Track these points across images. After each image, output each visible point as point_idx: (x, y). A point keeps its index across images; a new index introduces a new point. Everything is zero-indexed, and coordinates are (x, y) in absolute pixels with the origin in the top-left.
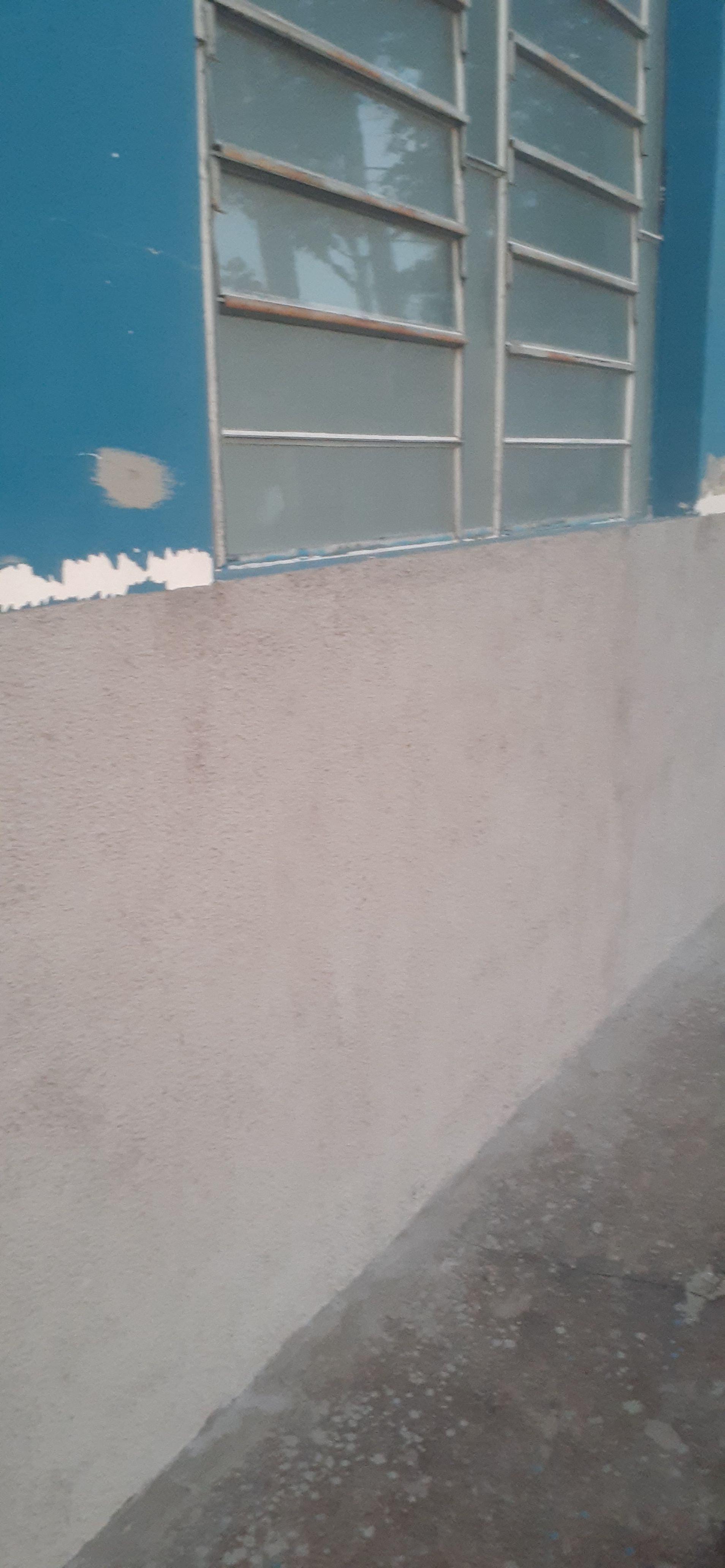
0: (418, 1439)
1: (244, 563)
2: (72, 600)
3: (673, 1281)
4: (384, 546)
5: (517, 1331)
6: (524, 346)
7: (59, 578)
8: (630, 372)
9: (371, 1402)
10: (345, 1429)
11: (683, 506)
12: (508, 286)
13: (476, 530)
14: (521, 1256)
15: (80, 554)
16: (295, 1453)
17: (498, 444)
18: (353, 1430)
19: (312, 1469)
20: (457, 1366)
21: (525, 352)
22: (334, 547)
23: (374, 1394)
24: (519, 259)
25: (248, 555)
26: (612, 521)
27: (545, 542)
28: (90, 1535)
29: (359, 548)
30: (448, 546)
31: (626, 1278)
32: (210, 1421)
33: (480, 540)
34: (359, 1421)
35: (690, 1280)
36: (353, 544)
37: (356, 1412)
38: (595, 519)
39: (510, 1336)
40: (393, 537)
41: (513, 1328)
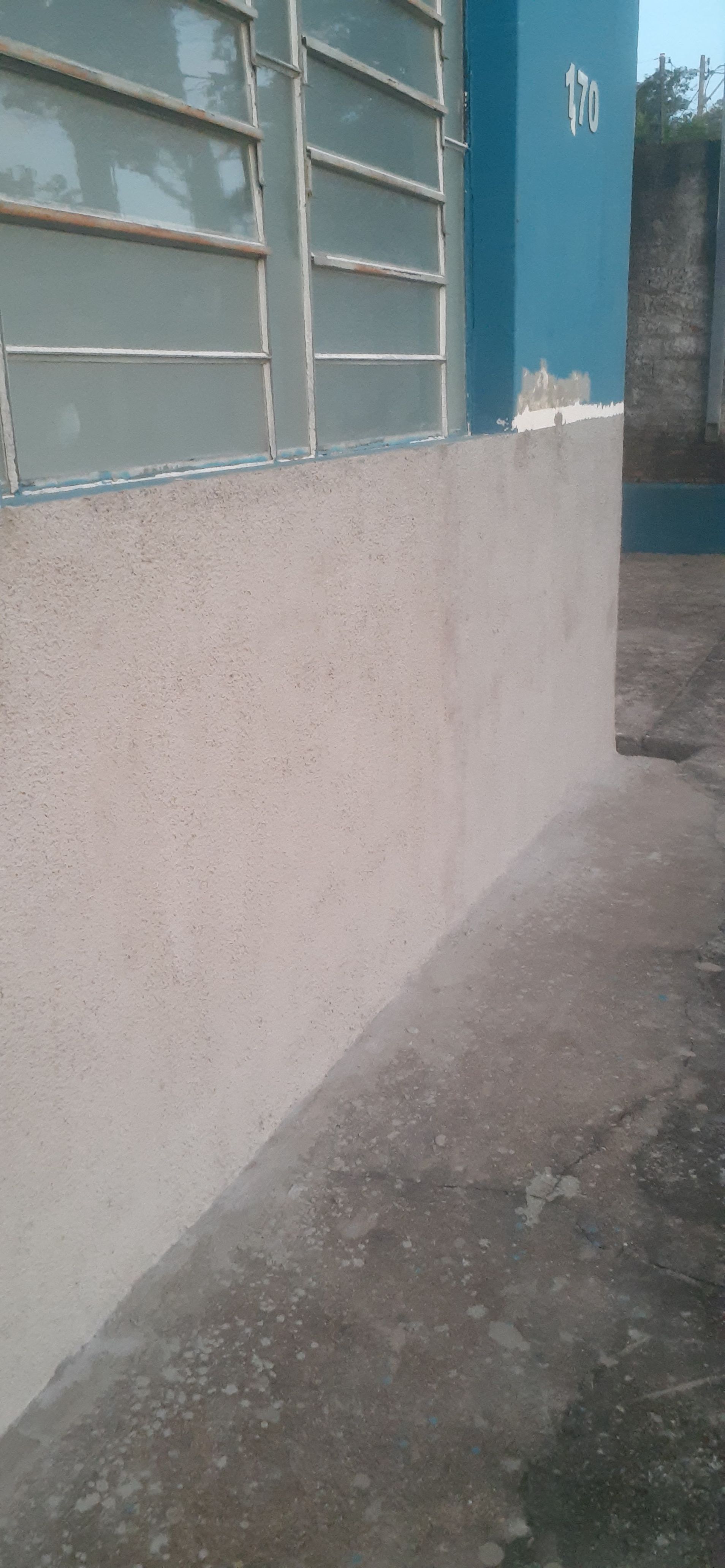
0: (270, 1366)
1: (40, 489)
3: (514, 1187)
4: (193, 468)
5: (364, 1250)
6: (329, 257)
8: (442, 286)
9: (223, 1334)
10: (197, 1363)
11: (500, 422)
12: (309, 194)
13: (292, 450)
14: (367, 1175)
16: (147, 1393)
17: (309, 360)
18: (204, 1364)
19: (164, 1406)
20: (307, 1290)
21: (332, 264)
22: (140, 469)
23: (226, 1326)
24: (319, 165)
25: (44, 479)
26: (430, 439)
27: (363, 461)
29: (166, 470)
30: (263, 467)
31: (468, 1187)
33: (295, 460)
34: (210, 1354)
35: (530, 1184)
36: (162, 466)
37: (208, 1345)
38: (415, 437)
39: (358, 1254)
40: (202, 458)
41: (362, 1247)
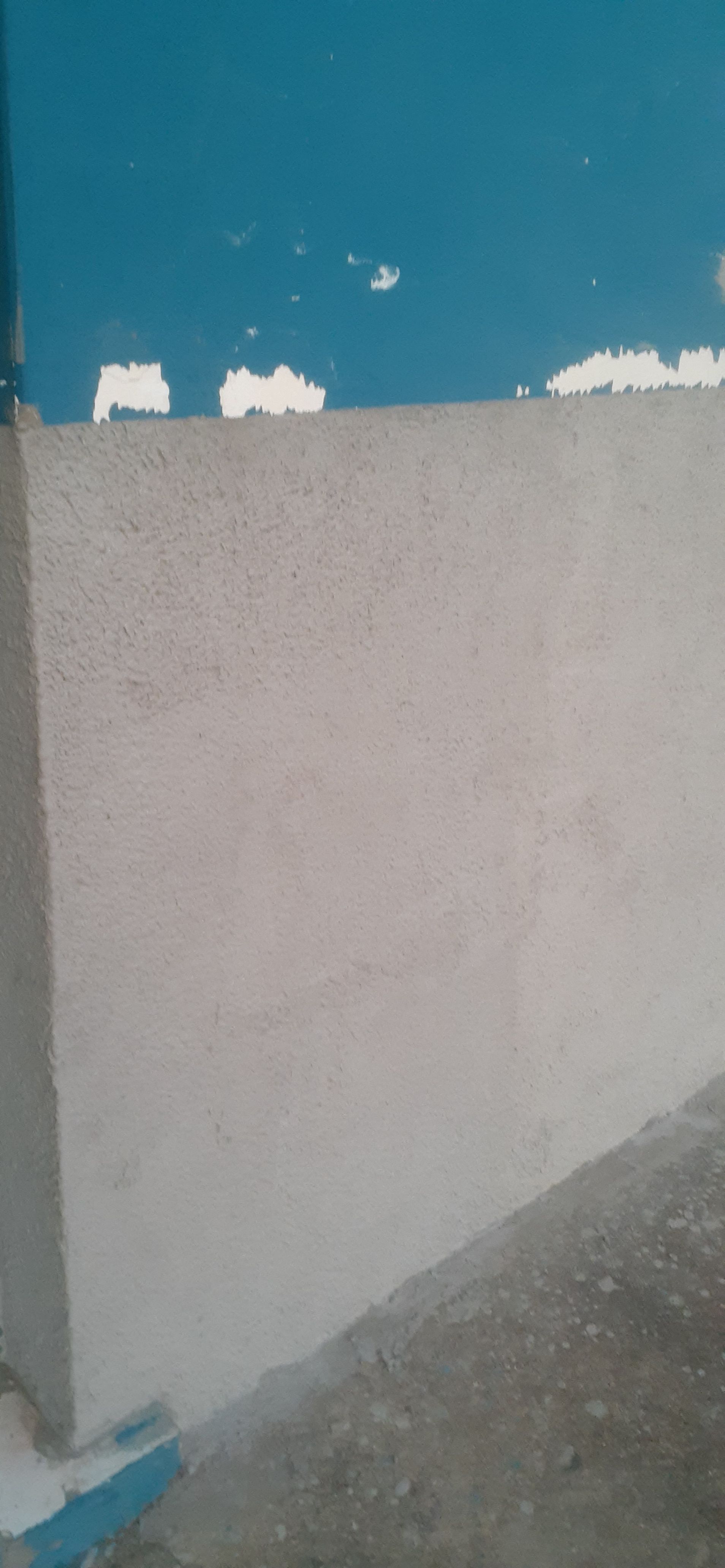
2: (680, 387)
7: (676, 367)
15: (693, 347)
28: (556, 1181)
32: (650, 1124)
